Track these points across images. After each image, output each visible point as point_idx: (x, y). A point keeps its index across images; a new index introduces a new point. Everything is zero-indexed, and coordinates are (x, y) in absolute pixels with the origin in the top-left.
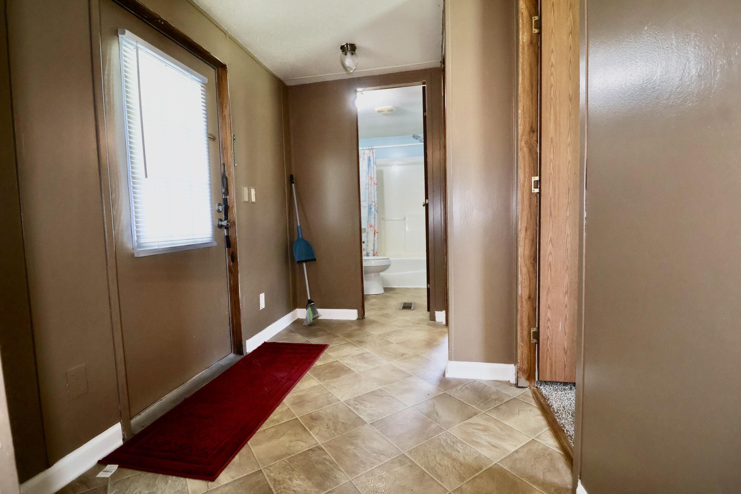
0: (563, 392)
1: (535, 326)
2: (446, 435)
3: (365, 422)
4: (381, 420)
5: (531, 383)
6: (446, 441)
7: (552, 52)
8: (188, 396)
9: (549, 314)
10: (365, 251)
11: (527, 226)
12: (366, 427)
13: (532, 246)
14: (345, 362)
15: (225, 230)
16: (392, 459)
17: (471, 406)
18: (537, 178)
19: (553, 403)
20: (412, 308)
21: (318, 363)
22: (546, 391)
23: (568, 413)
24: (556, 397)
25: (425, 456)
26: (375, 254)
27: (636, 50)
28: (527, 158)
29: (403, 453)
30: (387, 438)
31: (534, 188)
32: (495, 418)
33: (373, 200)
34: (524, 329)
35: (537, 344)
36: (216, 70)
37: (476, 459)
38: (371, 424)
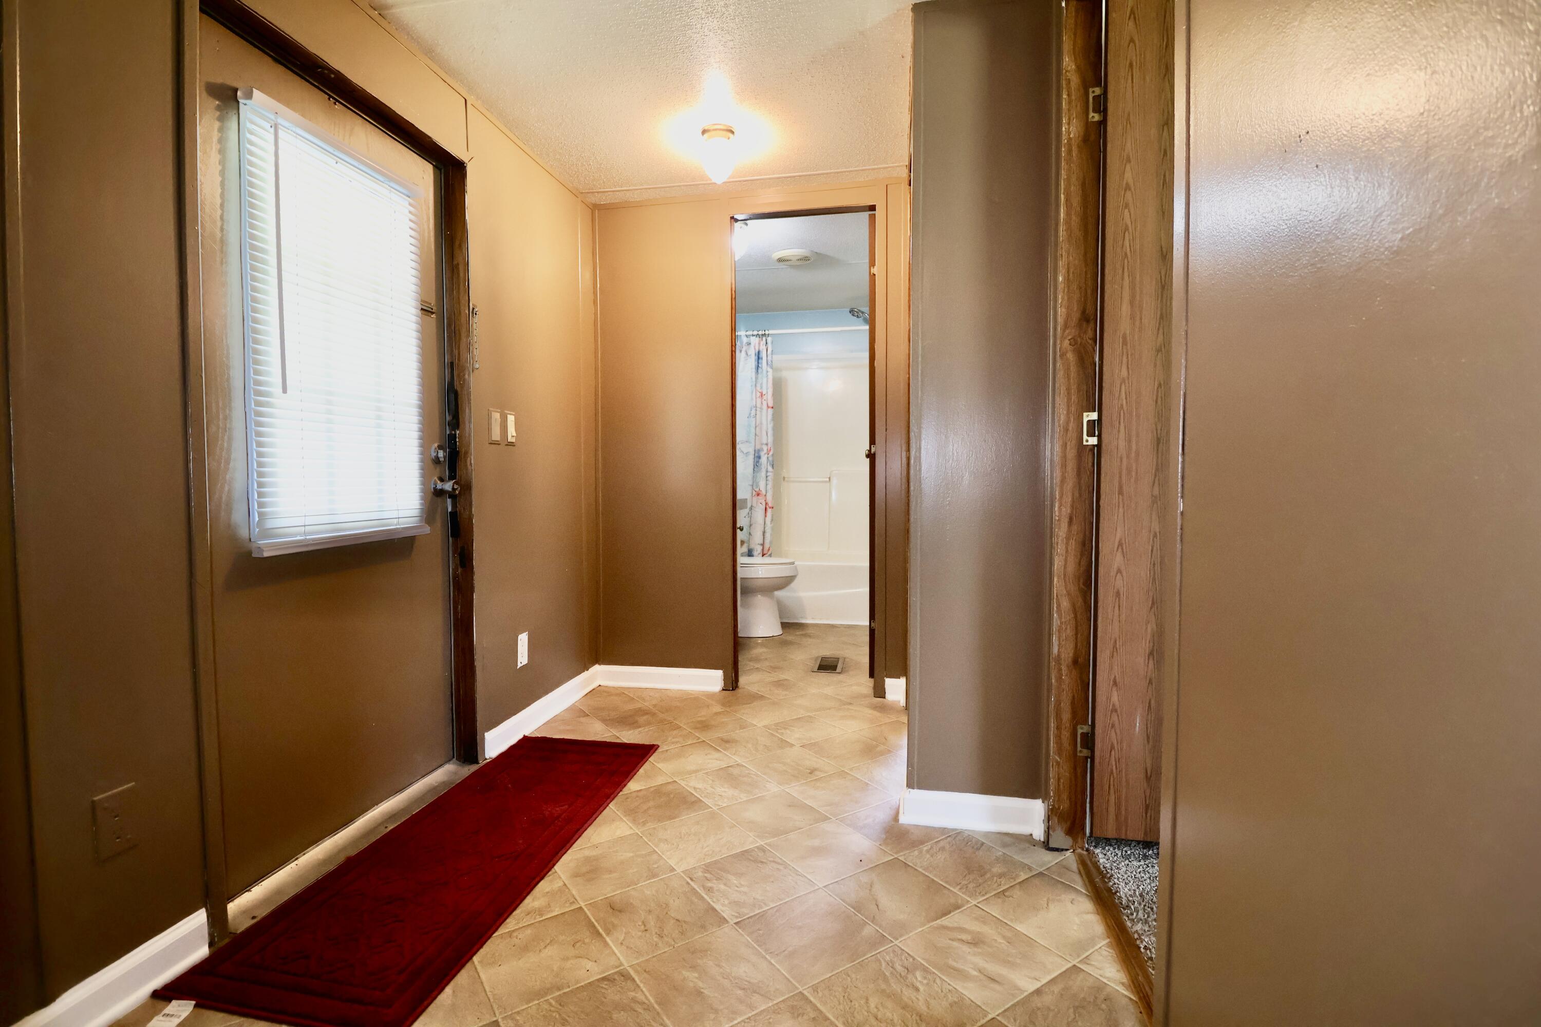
0: (1142, 863)
1: (1085, 722)
2: (894, 951)
3: (724, 918)
4: (758, 917)
5: (1075, 840)
6: (891, 964)
7: (1129, 160)
8: (353, 852)
9: (1115, 698)
10: (745, 545)
11: (1072, 512)
12: (726, 929)
13: (1082, 555)
14: (694, 785)
15: (449, 501)
16: (777, 1004)
17: (949, 889)
18: (1094, 416)
19: (1120, 886)
20: (839, 670)
21: (633, 785)
22: (1107, 860)
23: (1149, 909)
24: (1126, 873)
25: (846, 998)
26: (765, 552)
27: (1280, 183)
28: (1073, 374)
29: (801, 989)
30: (767, 956)
31: (1088, 436)
32: (998, 917)
33: (765, 442)
34: (1063, 727)
35: (1089, 760)
36: (443, 170)
37: (951, 1005)
38: (735, 923)
